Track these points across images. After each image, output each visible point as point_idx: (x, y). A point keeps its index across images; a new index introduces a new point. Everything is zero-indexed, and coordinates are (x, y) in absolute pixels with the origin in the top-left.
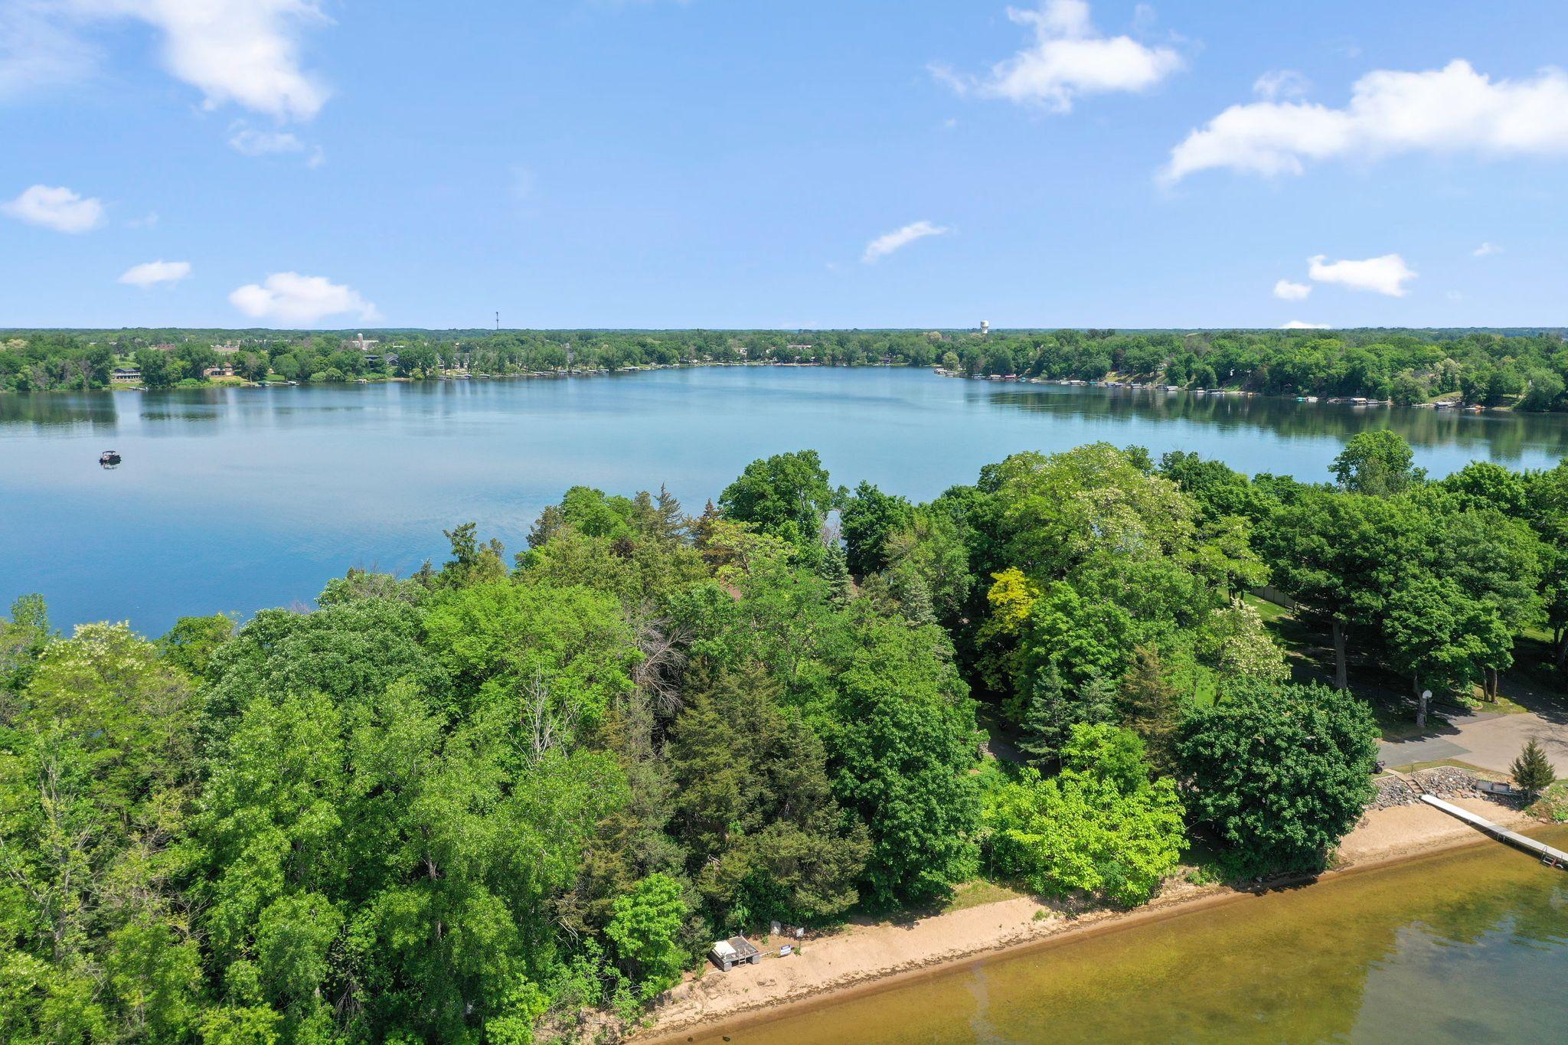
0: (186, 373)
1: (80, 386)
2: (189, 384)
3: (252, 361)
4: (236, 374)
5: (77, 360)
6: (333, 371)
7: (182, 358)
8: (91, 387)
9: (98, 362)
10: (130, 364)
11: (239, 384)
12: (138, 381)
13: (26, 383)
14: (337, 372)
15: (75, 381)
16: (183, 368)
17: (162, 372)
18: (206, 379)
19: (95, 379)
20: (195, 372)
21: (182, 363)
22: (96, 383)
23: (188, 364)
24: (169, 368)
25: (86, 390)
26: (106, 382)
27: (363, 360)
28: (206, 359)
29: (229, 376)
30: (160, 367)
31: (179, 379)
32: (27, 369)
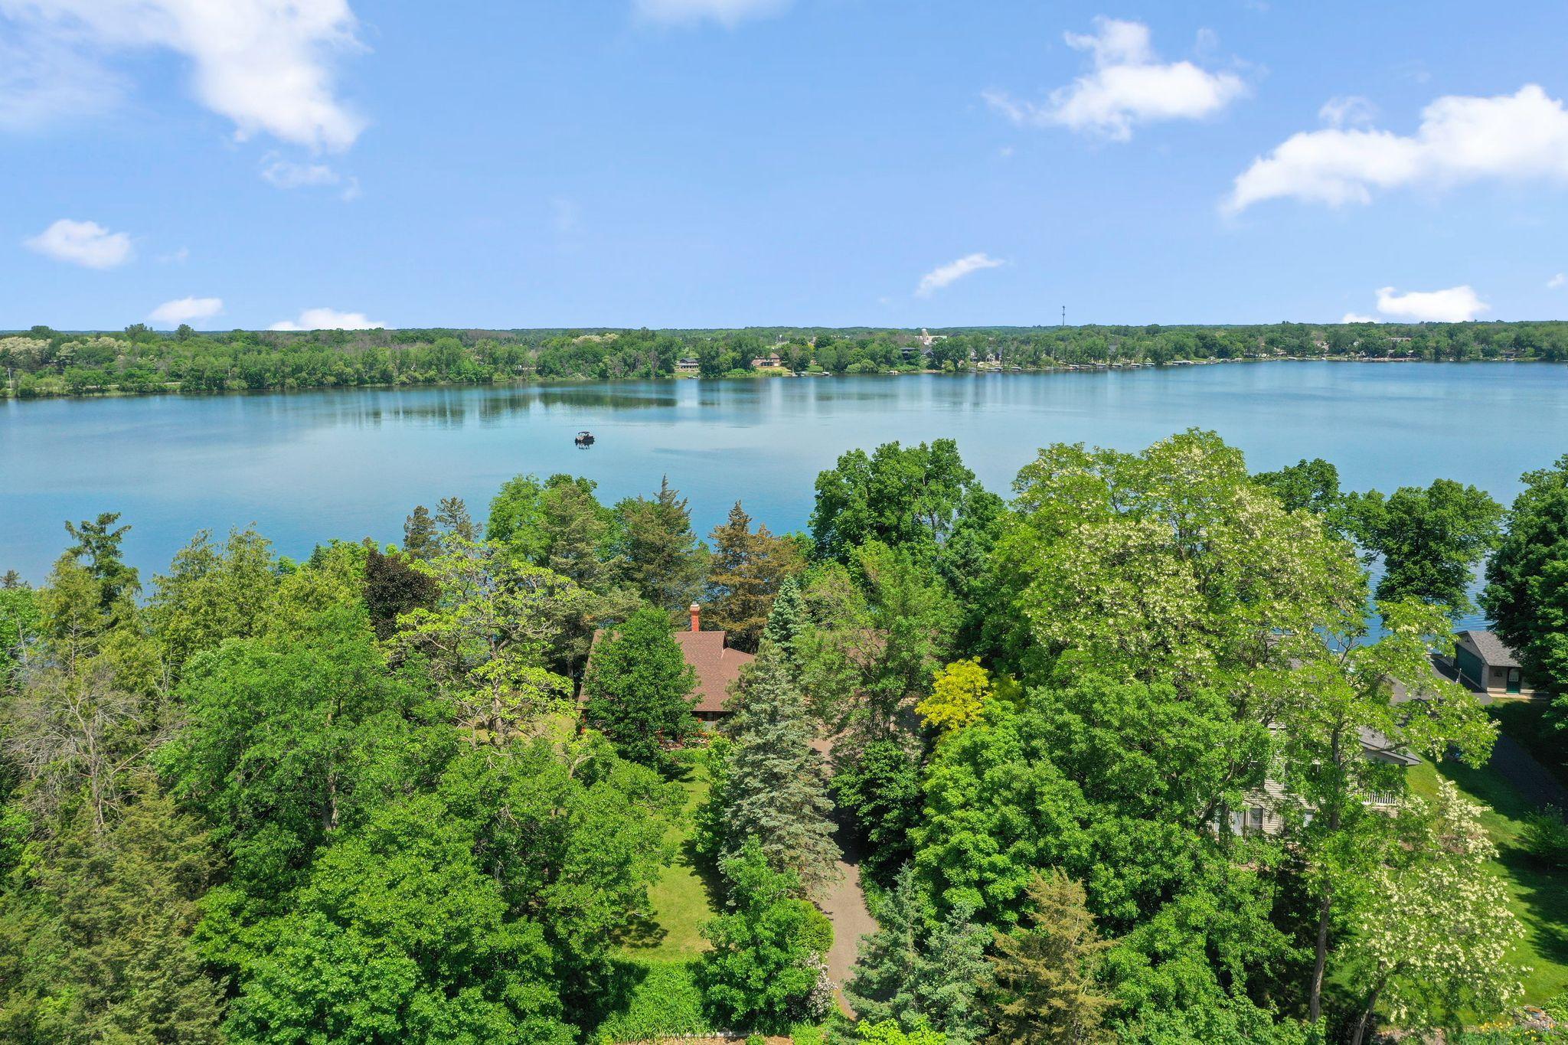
0: (736, 364)
1: (648, 374)
2: (738, 373)
3: (796, 352)
4: (782, 365)
5: (648, 350)
6: (868, 363)
7: (734, 350)
8: (657, 375)
9: (663, 353)
10: (693, 355)
11: (780, 375)
12: (697, 371)
13: (605, 371)
14: (870, 364)
15: (643, 369)
16: (734, 359)
17: (715, 363)
18: (753, 369)
19: (660, 368)
20: (744, 363)
21: (734, 354)
22: (661, 372)
23: (737, 355)
24: (721, 359)
25: (653, 377)
26: (670, 371)
27: (897, 352)
28: (752, 350)
29: (777, 367)
30: (713, 358)
31: (729, 369)
32: (607, 359)
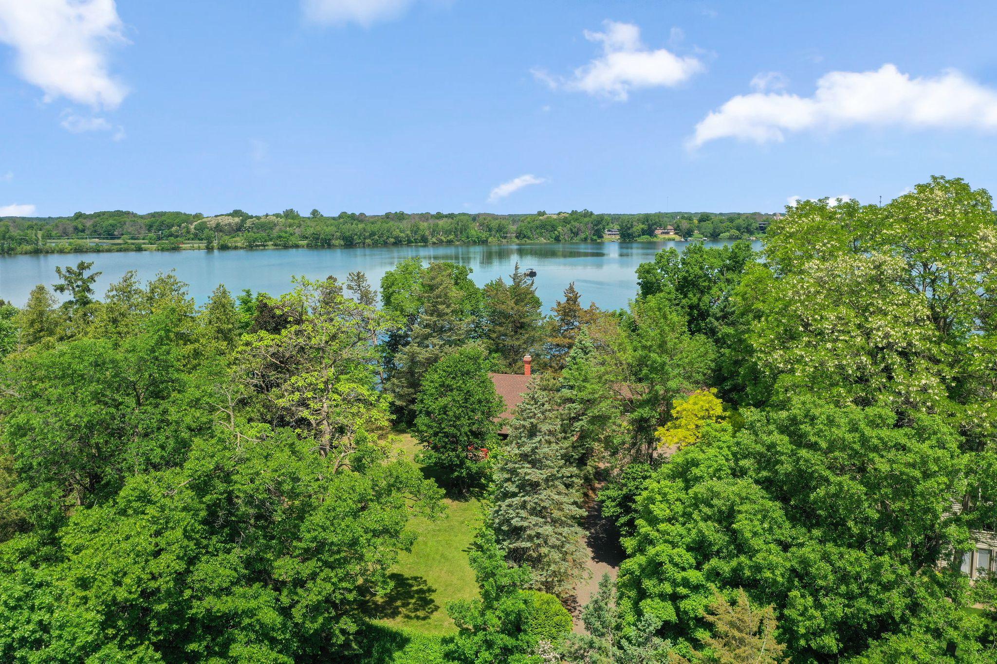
0: (644, 232)
1: (586, 239)
2: (645, 238)
3: (685, 225)
4: (676, 234)
5: (587, 224)
7: (643, 223)
8: (592, 240)
9: (596, 225)
10: (617, 227)
11: (674, 240)
12: (618, 237)
13: (559, 237)
14: (736, 233)
15: (583, 236)
16: (643, 229)
17: (630, 231)
18: (656, 236)
19: (594, 235)
20: (650, 232)
21: (643, 226)
22: (595, 237)
23: (645, 227)
24: (634, 229)
25: (589, 241)
26: (601, 237)
27: (755, 225)
28: (655, 224)
29: (672, 235)
30: (629, 229)
31: (639, 236)
32: (560, 229)
